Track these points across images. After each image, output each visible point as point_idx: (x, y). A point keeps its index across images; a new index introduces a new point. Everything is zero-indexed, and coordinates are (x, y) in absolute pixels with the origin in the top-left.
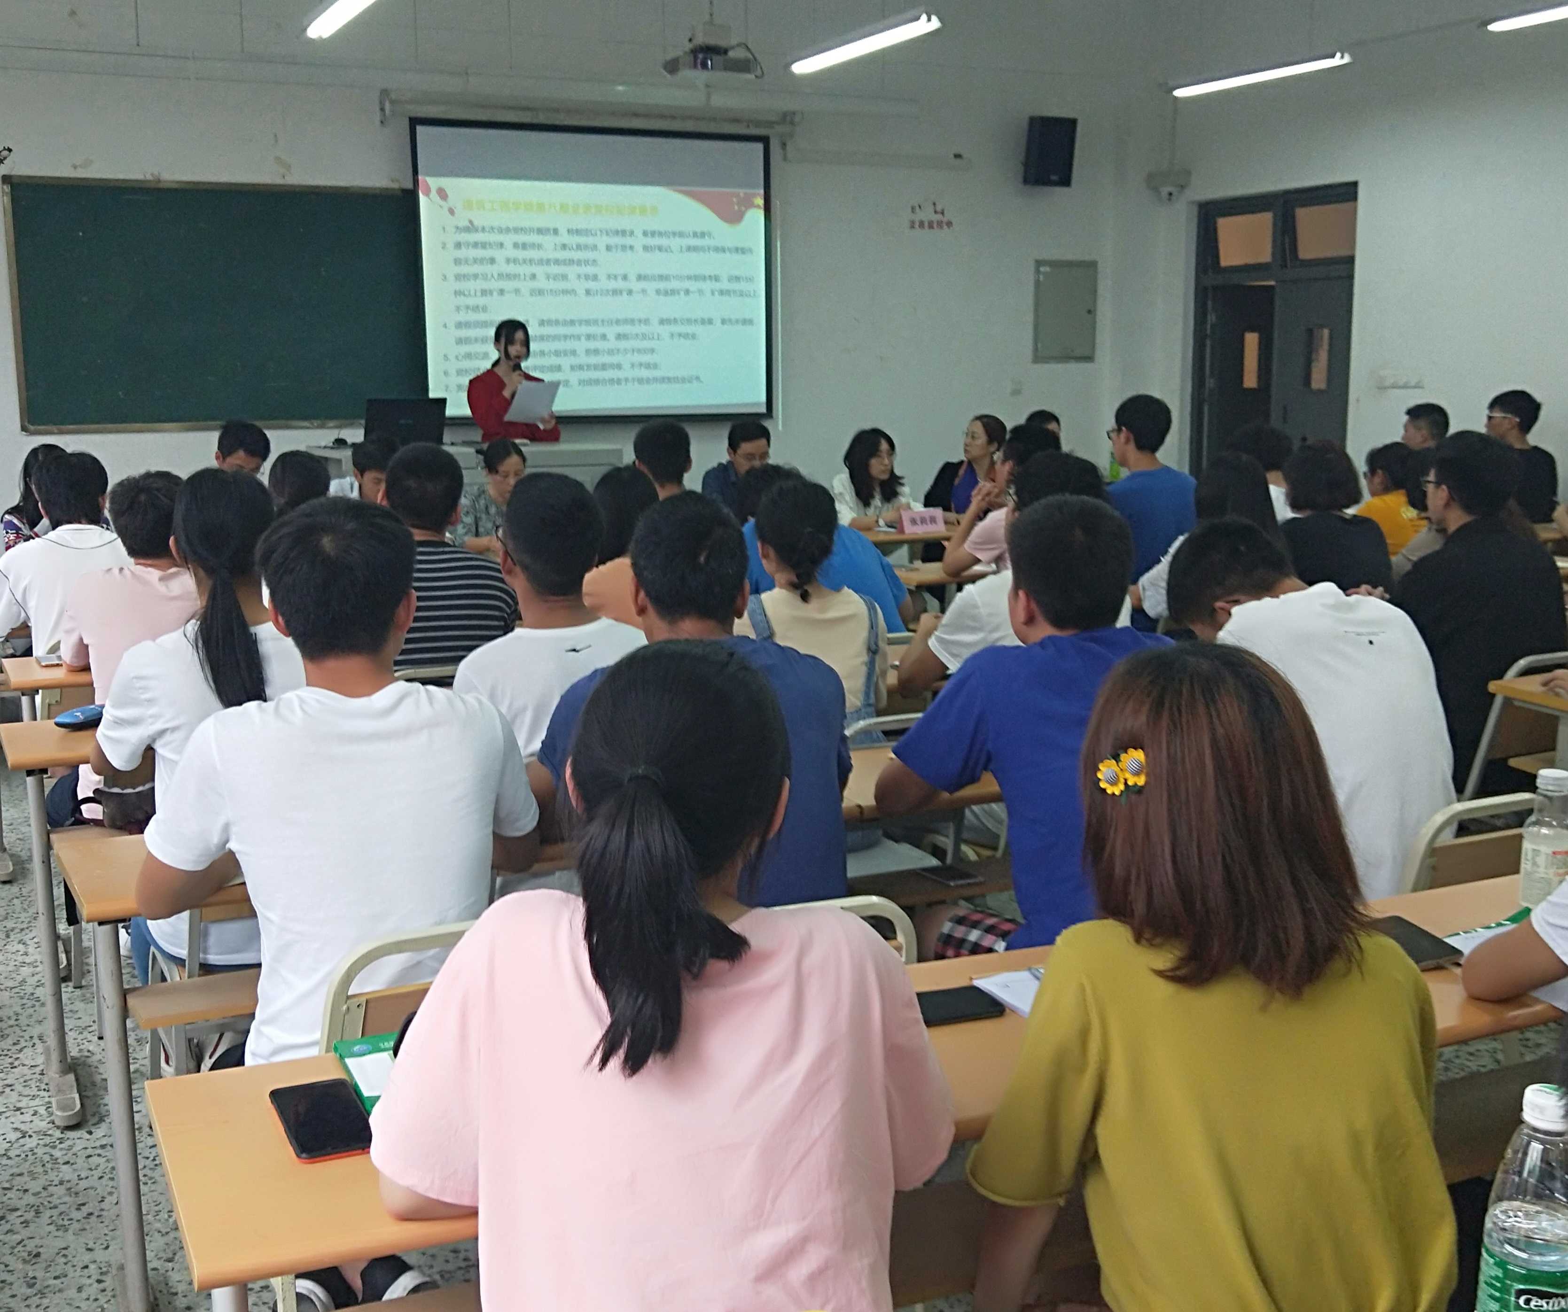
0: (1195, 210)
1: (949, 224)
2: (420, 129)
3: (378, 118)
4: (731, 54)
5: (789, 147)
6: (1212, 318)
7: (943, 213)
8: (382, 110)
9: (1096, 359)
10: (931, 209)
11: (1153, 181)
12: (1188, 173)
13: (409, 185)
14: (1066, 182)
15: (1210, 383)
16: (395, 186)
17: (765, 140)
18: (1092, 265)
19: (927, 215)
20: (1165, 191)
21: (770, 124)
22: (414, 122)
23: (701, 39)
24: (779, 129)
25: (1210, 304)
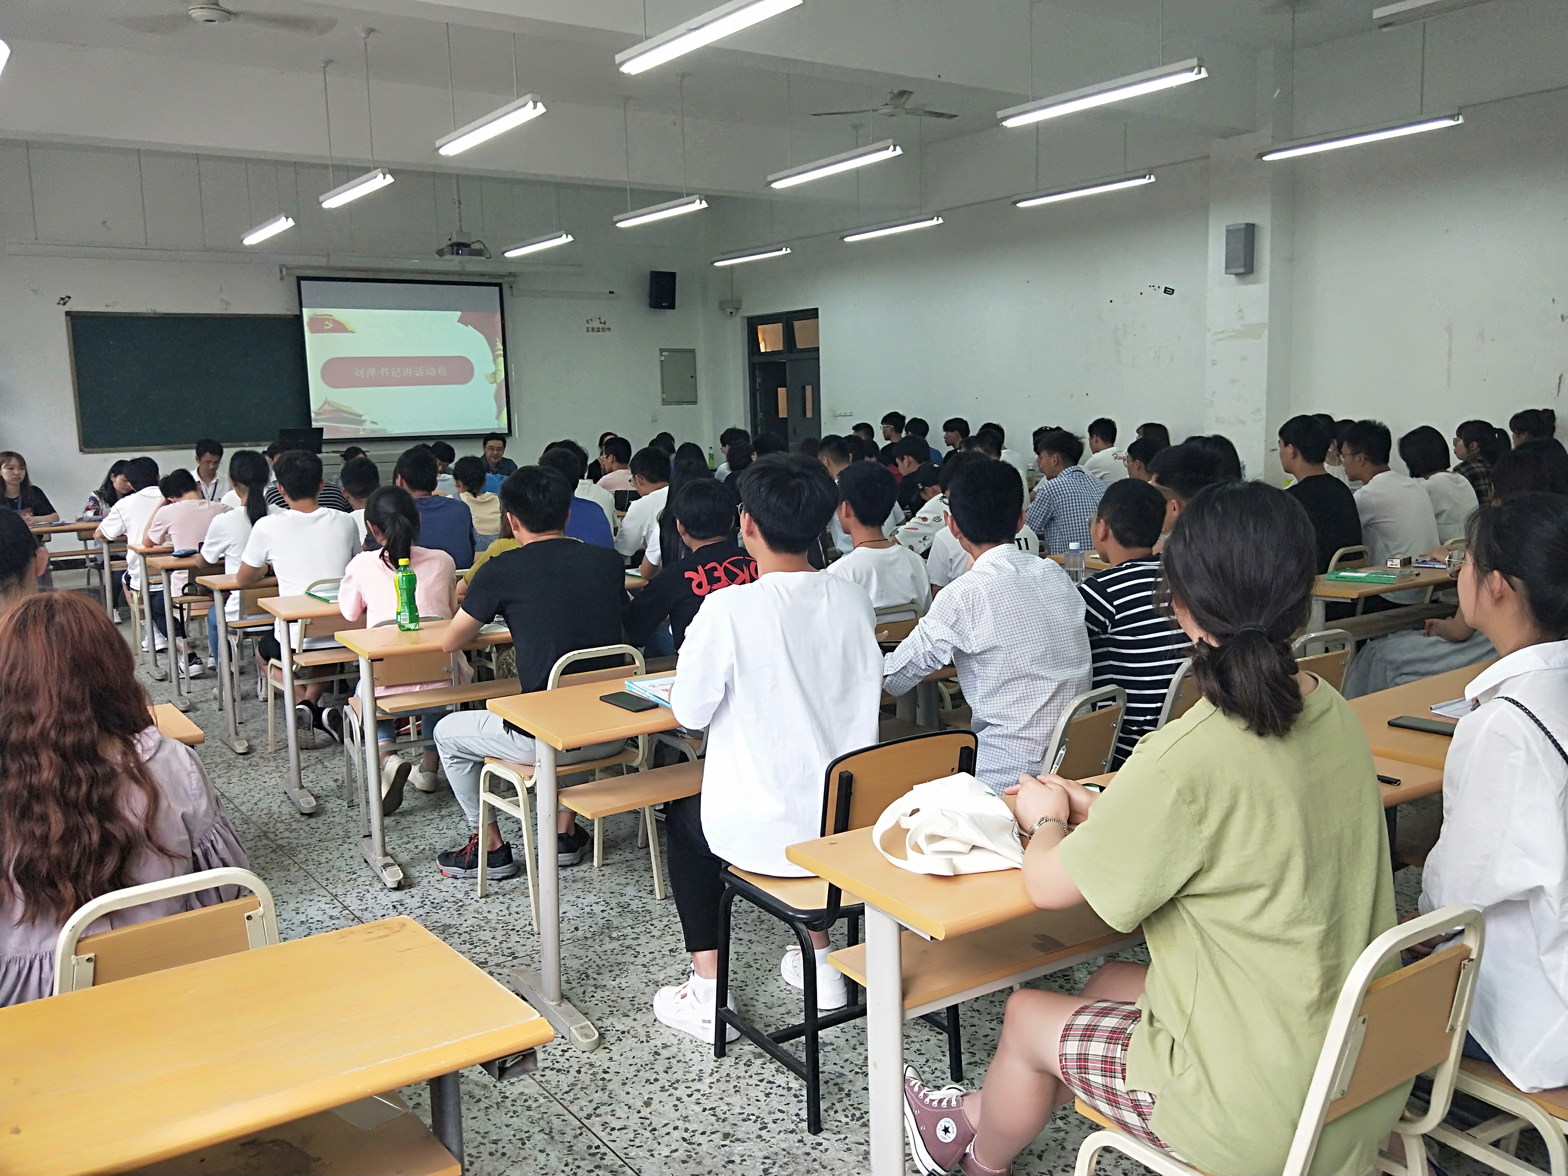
0: (746, 321)
1: (609, 329)
2: (303, 283)
3: (278, 276)
4: (473, 246)
5: (514, 289)
6: (759, 380)
7: (605, 323)
8: (281, 272)
9: (698, 403)
10: (598, 321)
11: (722, 306)
12: (740, 301)
13: (298, 313)
14: (672, 306)
15: (760, 415)
16: (290, 313)
17: (500, 285)
18: (693, 351)
19: (596, 324)
20: (729, 310)
21: (502, 276)
22: (300, 279)
23: (455, 239)
24: (507, 279)
25: (757, 373)
